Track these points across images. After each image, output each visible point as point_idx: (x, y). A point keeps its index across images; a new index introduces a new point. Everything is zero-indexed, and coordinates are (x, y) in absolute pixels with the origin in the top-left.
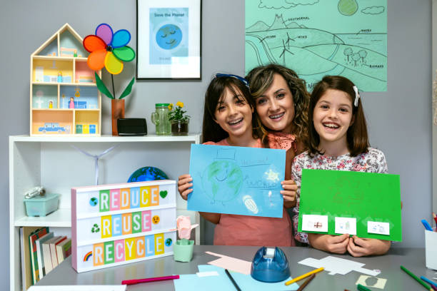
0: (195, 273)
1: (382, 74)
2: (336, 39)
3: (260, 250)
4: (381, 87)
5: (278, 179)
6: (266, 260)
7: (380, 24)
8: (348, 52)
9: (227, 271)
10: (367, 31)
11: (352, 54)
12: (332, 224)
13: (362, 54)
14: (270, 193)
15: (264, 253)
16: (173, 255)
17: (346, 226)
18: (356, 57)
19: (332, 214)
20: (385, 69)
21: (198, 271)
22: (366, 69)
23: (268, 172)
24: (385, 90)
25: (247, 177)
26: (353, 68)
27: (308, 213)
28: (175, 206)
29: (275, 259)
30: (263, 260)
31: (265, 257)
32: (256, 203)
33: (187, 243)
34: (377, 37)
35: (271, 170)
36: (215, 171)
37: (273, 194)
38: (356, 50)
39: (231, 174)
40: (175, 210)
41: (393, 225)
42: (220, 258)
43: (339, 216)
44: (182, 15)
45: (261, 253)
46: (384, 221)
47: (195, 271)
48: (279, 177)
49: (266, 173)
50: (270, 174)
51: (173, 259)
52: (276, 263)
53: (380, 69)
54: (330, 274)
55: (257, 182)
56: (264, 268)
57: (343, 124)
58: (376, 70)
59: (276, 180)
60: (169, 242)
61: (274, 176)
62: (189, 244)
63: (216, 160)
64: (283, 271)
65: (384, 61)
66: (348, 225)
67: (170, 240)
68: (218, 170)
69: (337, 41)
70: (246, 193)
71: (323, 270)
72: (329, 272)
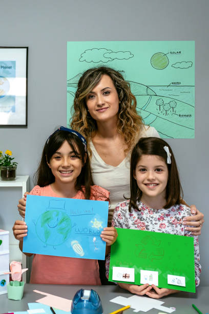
0: (26, 311)
1: (191, 122)
2: (149, 91)
3: (79, 292)
4: (190, 134)
5: (102, 227)
6: (83, 301)
7: (188, 77)
8: (160, 102)
9: (51, 308)
10: (176, 84)
11: (164, 104)
12: (138, 276)
13: (172, 104)
14: (95, 239)
15: (82, 295)
16: (7, 294)
17: (150, 277)
18: (167, 107)
19: (138, 267)
20: (193, 118)
21: (28, 309)
22: (175, 118)
23: (94, 221)
24: (193, 137)
25: (75, 225)
26: (164, 117)
27: (118, 265)
28: (9, 252)
29: (90, 300)
30: (81, 301)
31: (82, 298)
32: (82, 247)
33: (19, 284)
34: (186, 89)
35: (95, 219)
36: (48, 219)
37: (97, 239)
38: (167, 101)
39: (62, 222)
40: (8, 256)
41: (188, 279)
42: (45, 296)
43: (144, 269)
44: (10, 68)
45: (79, 295)
46: (181, 275)
47: (26, 308)
48: (102, 225)
49: (92, 222)
50: (95, 222)
51: (7, 297)
52: (91, 303)
53: (188, 118)
54: (134, 311)
55: (83, 230)
56: (81, 307)
57: (161, 182)
58: (185, 118)
59: (100, 228)
60: (3, 282)
61: (99, 224)
62: (20, 285)
63: (48, 210)
64: (96, 310)
65: (192, 111)
66: (151, 277)
67: (4, 281)
68: (49, 218)
69: (150, 92)
70: (74, 239)
71: (129, 308)
72: (134, 309)
